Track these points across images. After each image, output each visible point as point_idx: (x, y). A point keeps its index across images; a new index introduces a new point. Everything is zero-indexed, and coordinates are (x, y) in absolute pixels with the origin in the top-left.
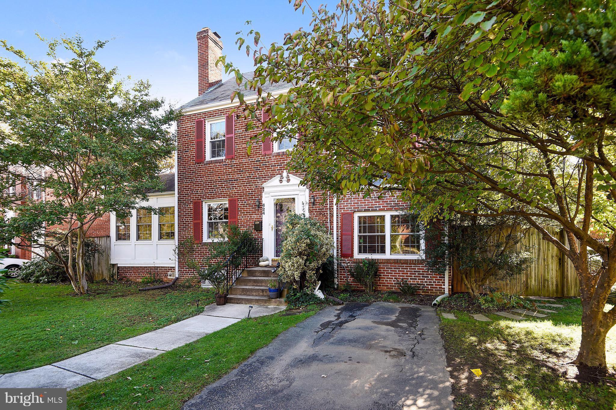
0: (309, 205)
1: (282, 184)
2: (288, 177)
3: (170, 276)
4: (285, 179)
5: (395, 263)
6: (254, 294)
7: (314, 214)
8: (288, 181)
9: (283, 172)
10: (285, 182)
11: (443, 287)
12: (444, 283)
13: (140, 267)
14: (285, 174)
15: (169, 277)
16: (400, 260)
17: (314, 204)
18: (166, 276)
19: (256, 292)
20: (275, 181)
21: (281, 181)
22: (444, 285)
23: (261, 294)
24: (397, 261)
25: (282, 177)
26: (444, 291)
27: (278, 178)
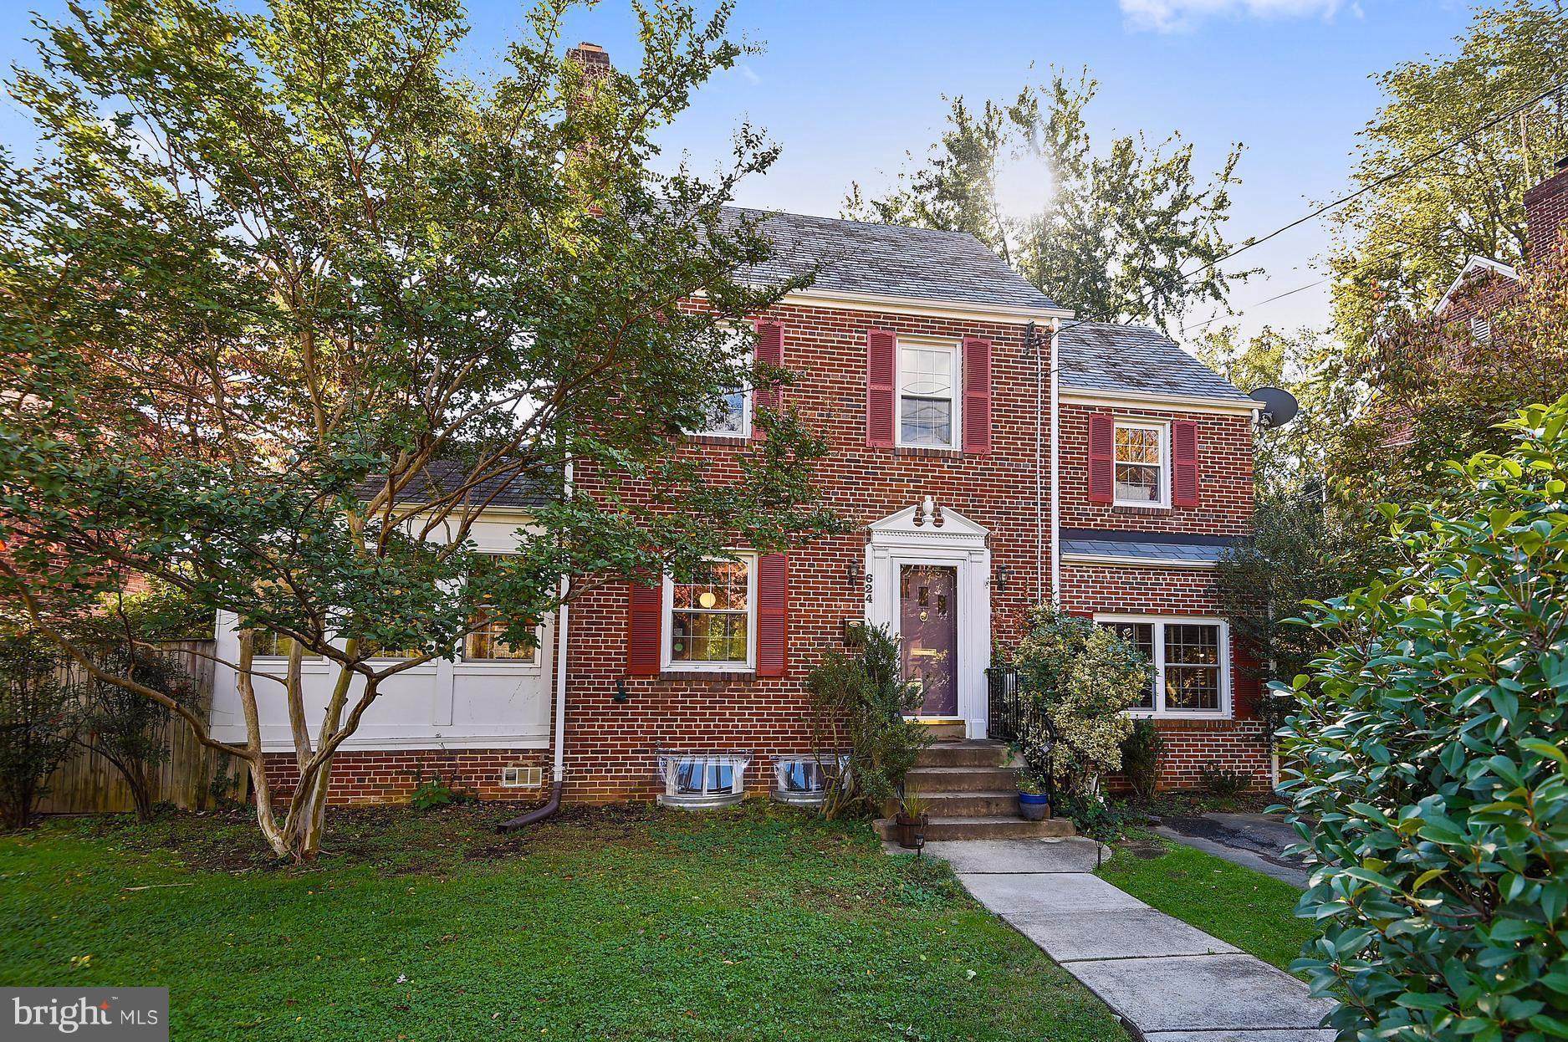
0: (992, 588)
1: (921, 529)
2: (937, 512)
3: (511, 778)
4: (929, 517)
5: (1180, 729)
6: (964, 812)
7: (1004, 611)
8: (939, 522)
9: (923, 499)
10: (928, 526)
11: (1268, 775)
12: (1270, 767)
13: (367, 753)
14: (929, 504)
15: (504, 784)
16: (1191, 721)
17: (1000, 585)
18: (492, 778)
19: (968, 807)
20: (904, 519)
21: (918, 521)
22: (1270, 772)
23: (984, 810)
24: (1184, 725)
25: (920, 512)
26: (1270, 783)
27: (910, 513)
